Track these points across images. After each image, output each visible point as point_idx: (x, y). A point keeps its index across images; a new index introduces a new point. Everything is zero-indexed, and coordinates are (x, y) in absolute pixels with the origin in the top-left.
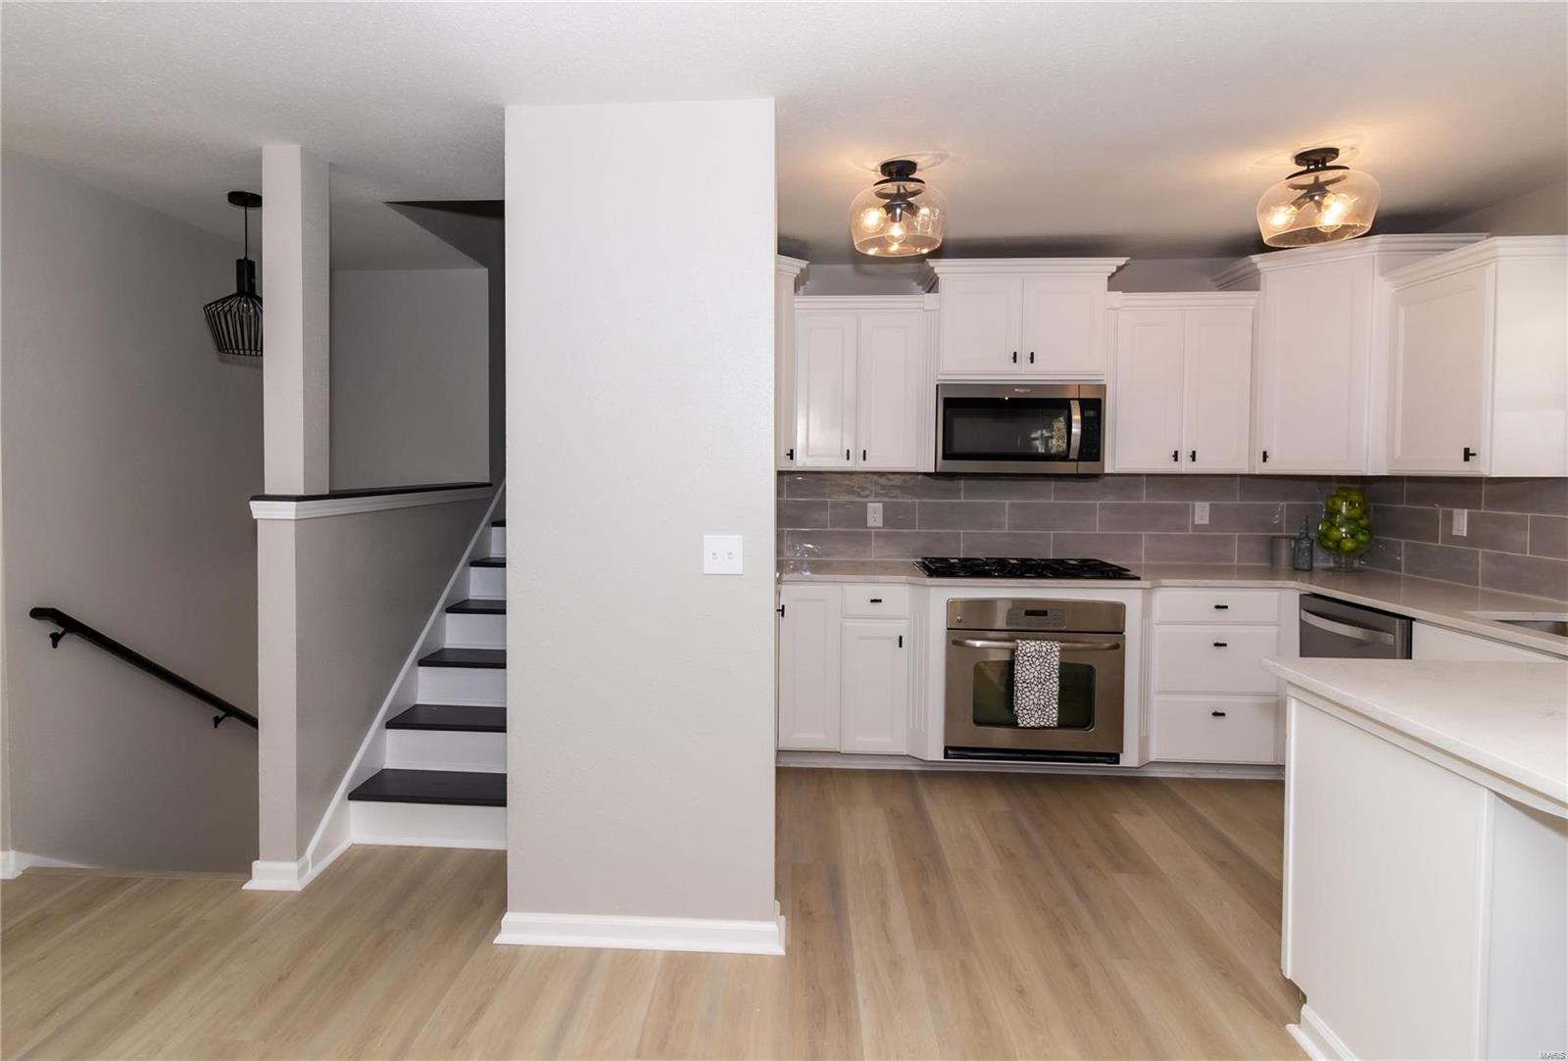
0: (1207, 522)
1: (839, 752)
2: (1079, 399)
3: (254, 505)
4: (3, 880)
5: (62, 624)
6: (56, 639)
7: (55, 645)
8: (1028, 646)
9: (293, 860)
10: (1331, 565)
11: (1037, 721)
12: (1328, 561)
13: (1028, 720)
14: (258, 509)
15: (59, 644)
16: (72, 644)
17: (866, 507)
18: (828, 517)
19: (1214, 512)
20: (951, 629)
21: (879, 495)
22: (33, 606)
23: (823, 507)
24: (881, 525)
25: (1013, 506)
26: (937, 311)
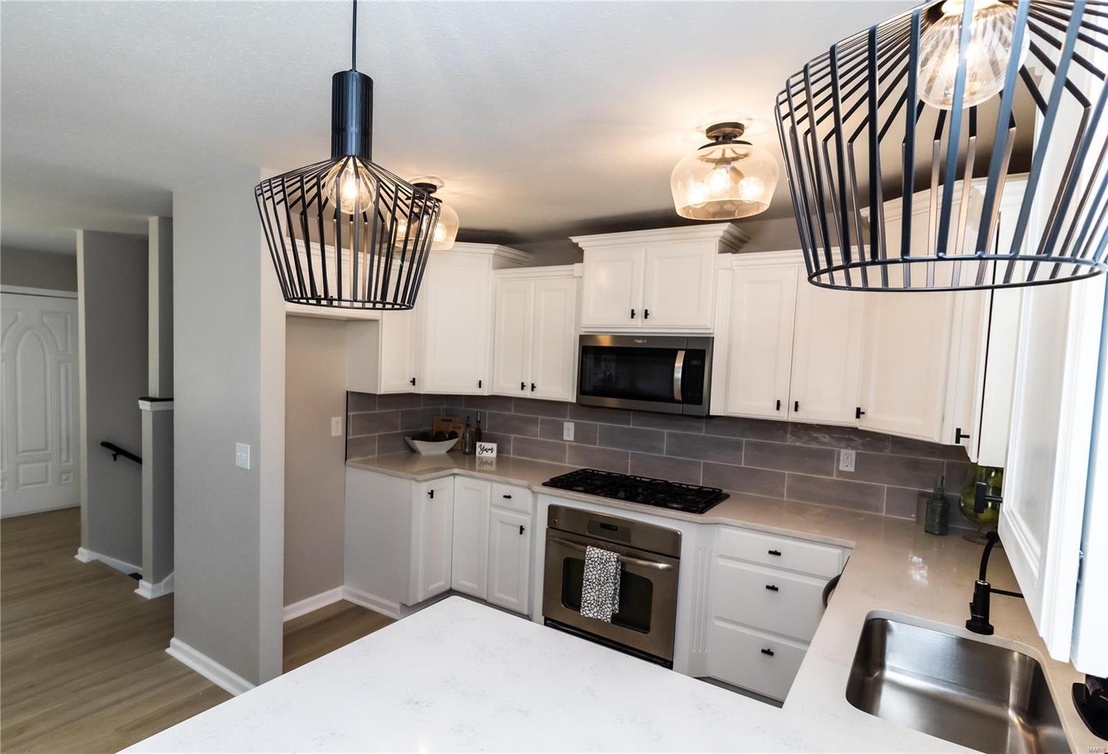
0: (852, 469)
2: (686, 349)
3: (140, 402)
5: (117, 451)
6: (115, 457)
7: (114, 460)
8: (593, 552)
9: (151, 583)
11: (596, 614)
13: (588, 612)
14: (143, 405)
15: (117, 460)
17: (563, 425)
18: (539, 429)
19: (859, 461)
20: (550, 528)
21: (573, 417)
22: (102, 441)
23: (535, 422)
24: (572, 439)
25: (670, 435)
26: (581, 277)
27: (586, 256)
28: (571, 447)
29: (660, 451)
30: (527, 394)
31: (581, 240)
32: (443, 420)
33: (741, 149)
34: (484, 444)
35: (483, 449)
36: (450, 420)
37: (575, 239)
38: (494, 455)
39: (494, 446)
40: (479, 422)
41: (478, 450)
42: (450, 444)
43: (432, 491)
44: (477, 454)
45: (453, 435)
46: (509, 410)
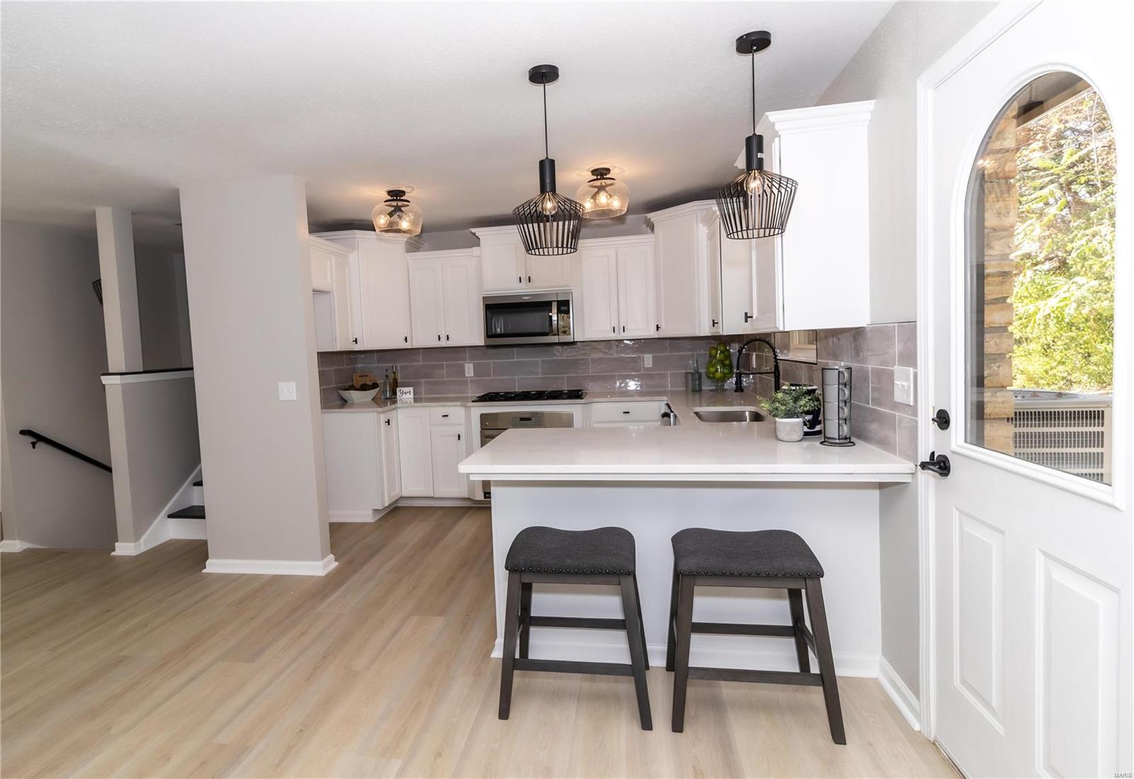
0: (651, 365)
1: (433, 497)
2: (557, 301)
3: (102, 377)
4: (2, 553)
5: (37, 438)
6: (34, 444)
7: (34, 447)
9: (132, 542)
10: (714, 388)
12: (711, 386)
14: (105, 380)
15: (36, 446)
16: (40, 445)
17: (464, 367)
18: (445, 372)
19: (655, 360)
20: (482, 429)
21: (471, 359)
22: (21, 429)
23: (441, 367)
24: (473, 375)
25: (543, 362)
26: (480, 256)
27: (482, 242)
28: (472, 381)
29: (537, 373)
30: (444, 343)
31: (478, 231)
32: (360, 376)
33: (609, 182)
34: (402, 389)
35: (402, 393)
36: (367, 376)
37: (474, 230)
38: (412, 396)
39: (411, 389)
40: (395, 373)
41: (398, 394)
42: (373, 393)
43: (389, 420)
44: (398, 397)
45: (375, 386)
46: (418, 361)
